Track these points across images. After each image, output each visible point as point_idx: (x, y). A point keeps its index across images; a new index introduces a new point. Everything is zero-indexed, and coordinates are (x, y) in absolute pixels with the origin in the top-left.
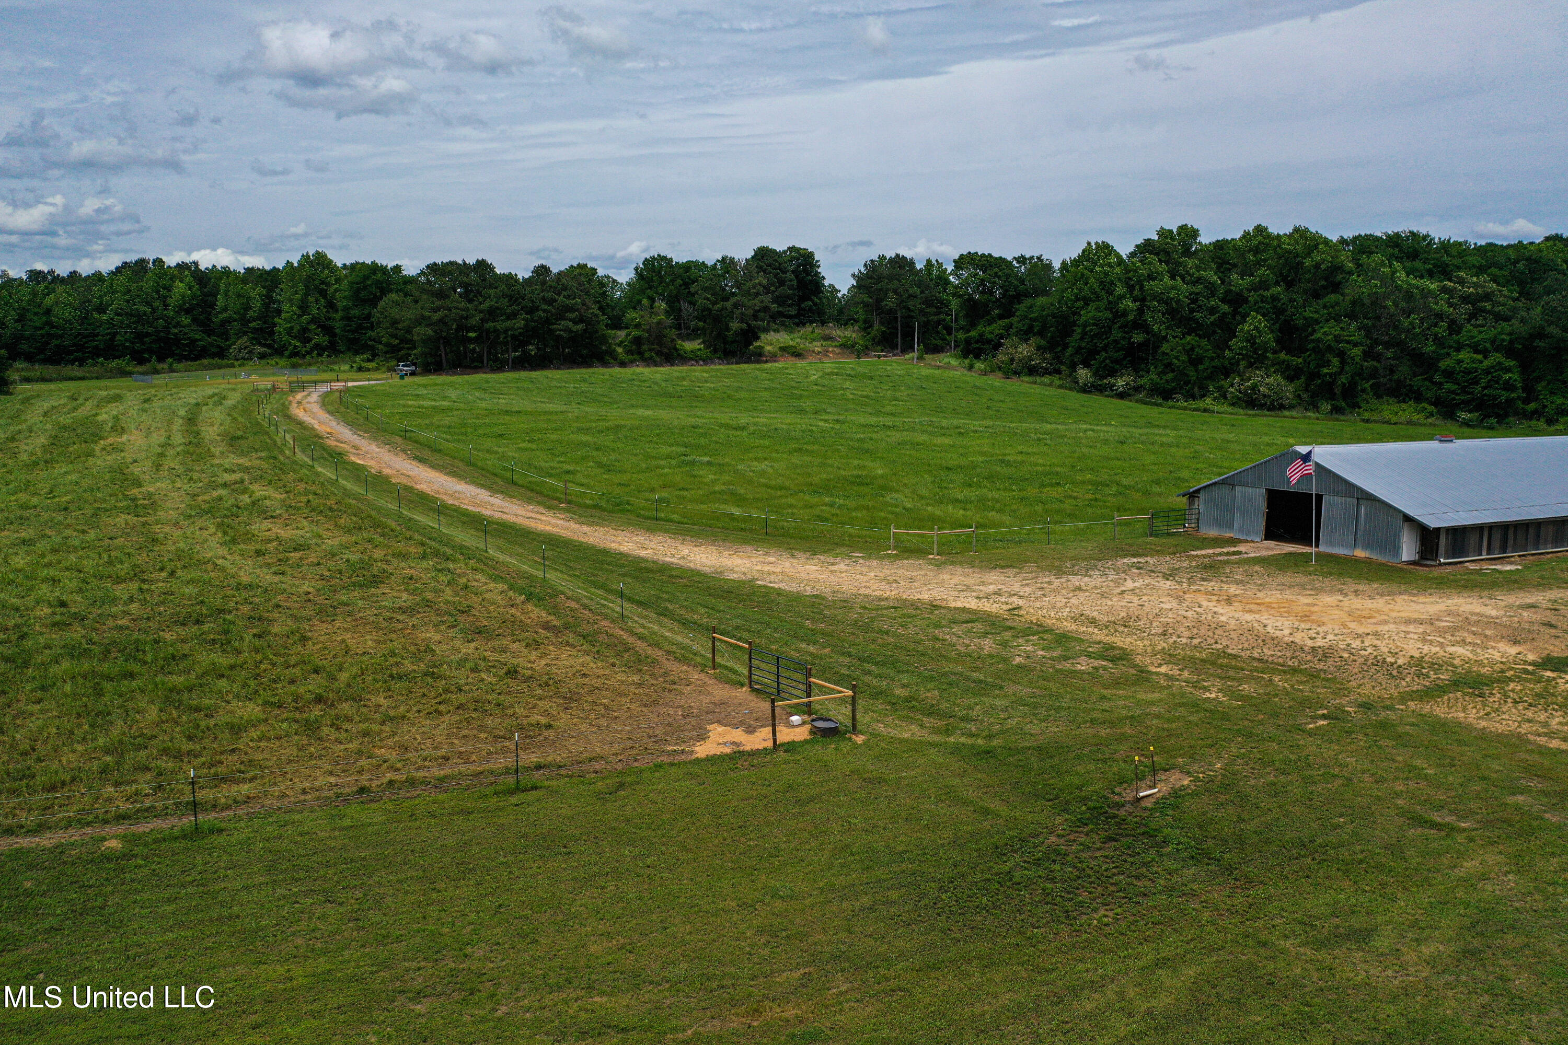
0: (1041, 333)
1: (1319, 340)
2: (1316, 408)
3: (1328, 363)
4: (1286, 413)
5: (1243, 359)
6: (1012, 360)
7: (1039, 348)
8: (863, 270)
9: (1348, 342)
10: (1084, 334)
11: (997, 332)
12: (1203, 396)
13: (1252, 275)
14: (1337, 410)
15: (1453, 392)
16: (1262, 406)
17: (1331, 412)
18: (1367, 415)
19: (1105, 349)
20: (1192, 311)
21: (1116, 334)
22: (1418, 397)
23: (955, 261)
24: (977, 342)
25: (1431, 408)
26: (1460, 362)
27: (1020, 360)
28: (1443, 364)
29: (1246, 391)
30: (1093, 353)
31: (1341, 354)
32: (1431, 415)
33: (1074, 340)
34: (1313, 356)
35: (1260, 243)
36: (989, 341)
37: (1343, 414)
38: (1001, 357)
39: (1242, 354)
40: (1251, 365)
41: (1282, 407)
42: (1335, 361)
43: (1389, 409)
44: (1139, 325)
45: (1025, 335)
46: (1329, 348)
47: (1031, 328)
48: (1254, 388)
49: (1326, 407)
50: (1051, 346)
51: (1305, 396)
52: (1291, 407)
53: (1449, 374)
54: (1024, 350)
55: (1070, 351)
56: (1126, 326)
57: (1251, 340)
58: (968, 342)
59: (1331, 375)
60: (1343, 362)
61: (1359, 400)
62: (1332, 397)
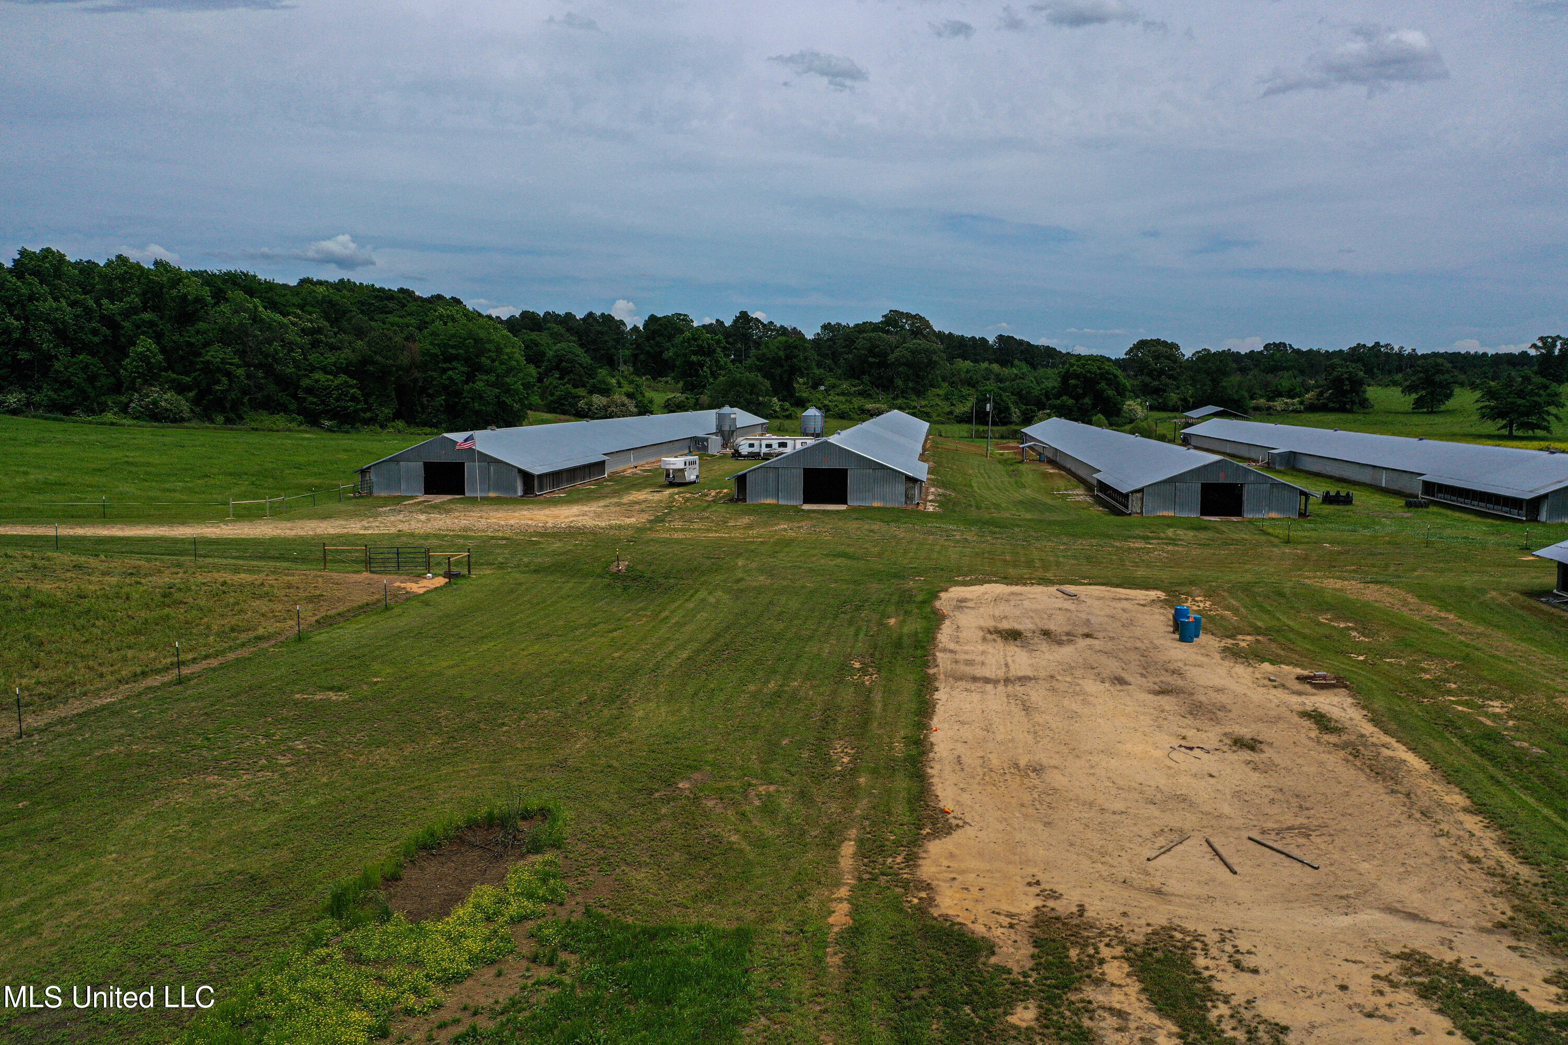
1: (209, 361)
2: (212, 421)
3: (218, 382)
4: (186, 424)
5: (139, 378)
9: (231, 364)
12: (103, 411)
13: (121, 301)
14: (228, 421)
15: (314, 403)
16: (166, 419)
17: (225, 423)
18: (253, 425)
20: (75, 332)
22: (285, 409)
25: (301, 418)
26: (317, 381)
28: (306, 382)
29: (148, 406)
31: (228, 374)
32: (301, 424)
34: (203, 376)
35: (126, 272)
37: (234, 424)
39: (138, 373)
40: (146, 382)
41: (183, 420)
42: (225, 380)
43: (267, 419)
44: (25, 344)
46: (218, 369)
48: (155, 403)
49: (220, 419)
51: (197, 410)
52: (189, 420)
53: (309, 391)
57: (144, 358)
59: (222, 391)
60: (230, 381)
61: (241, 412)
62: (223, 410)
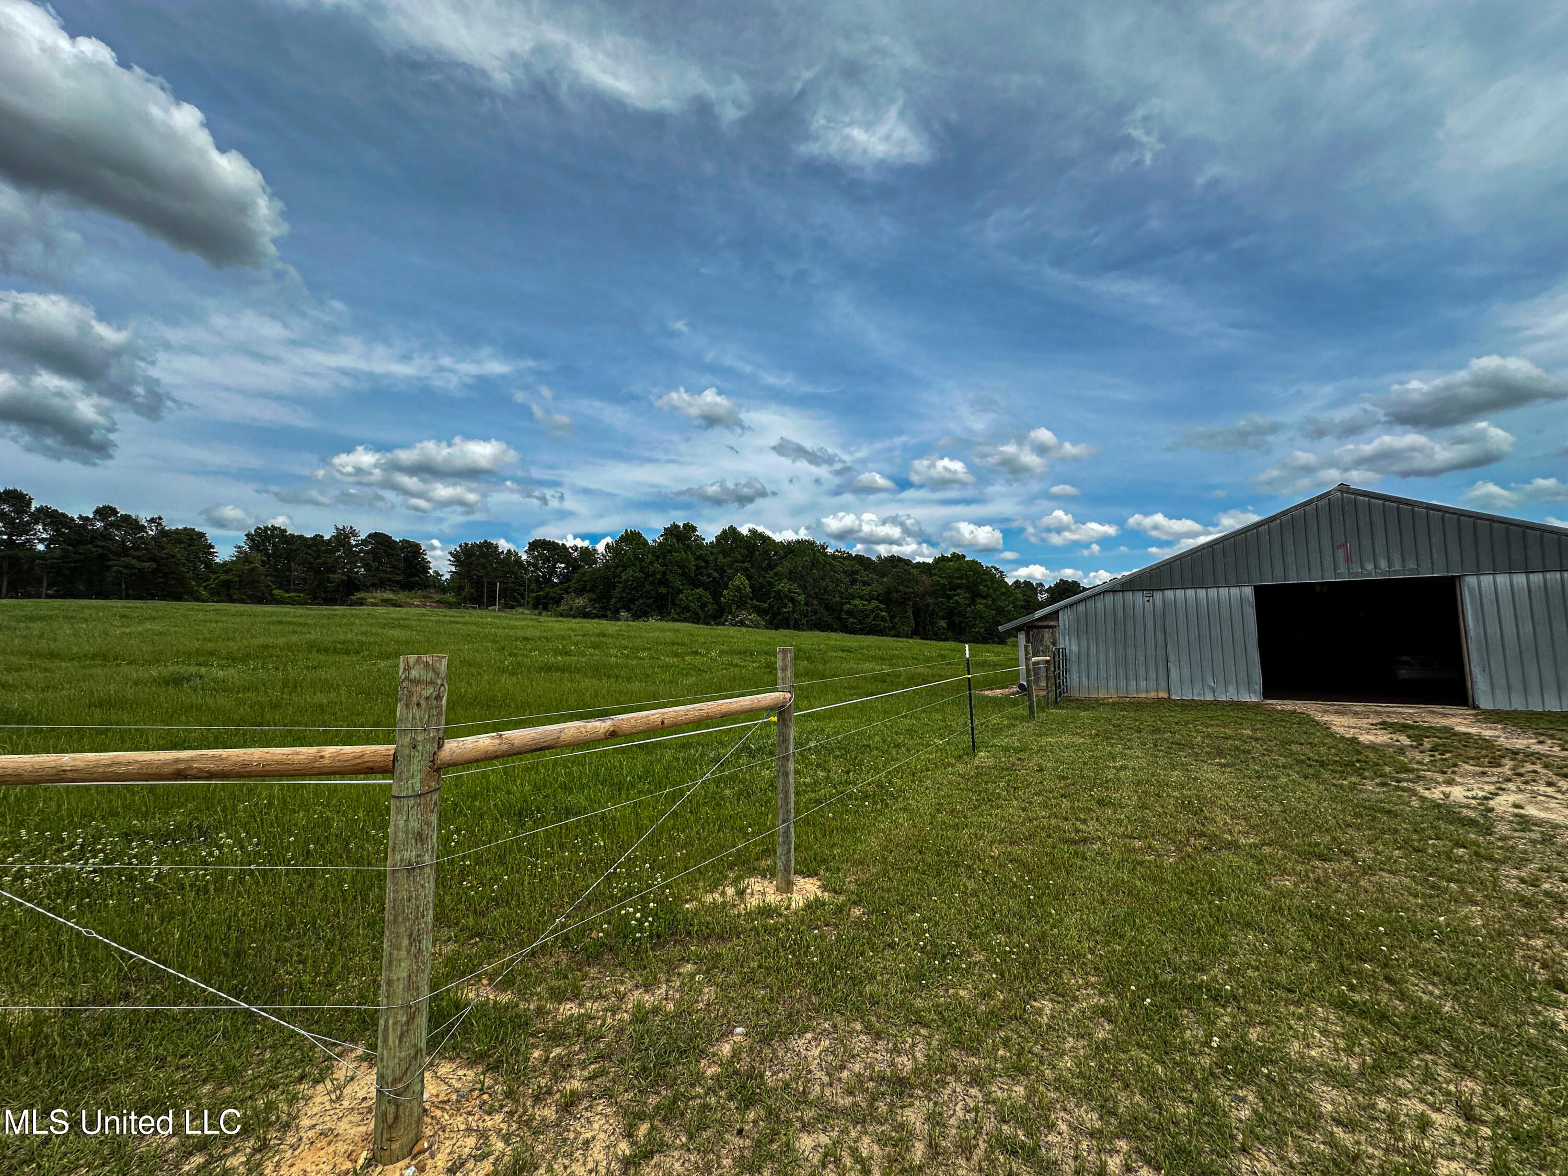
0: (592, 590)
1: (779, 591)
3: (785, 606)
5: (733, 604)
6: (571, 609)
7: (591, 600)
8: (458, 549)
9: (795, 593)
10: (625, 587)
11: (559, 592)
19: (641, 597)
20: (696, 575)
21: (648, 587)
23: (530, 543)
24: (544, 598)
26: (856, 606)
27: (578, 608)
28: (847, 607)
29: (738, 623)
30: (632, 601)
31: (792, 600)
33: (616, 593)
34: (776, 601)
35: (734, 538)
36: (553, 598)
38: (563, 607)
39: (734, 601)
40: (738, 607)
42: (790, 604)
44: (664, 582)
45: (580, 592)
46: (786, 596)
47: (585, 587)
48: (743, 621)
50: (598, 600)
53: (851, 613)
54: (580, 602)
55: (613, 601)
56: (654, 583)
57: (738, 589)
58: (538, 599)
59: (788, 612)
60: (794, 605)
